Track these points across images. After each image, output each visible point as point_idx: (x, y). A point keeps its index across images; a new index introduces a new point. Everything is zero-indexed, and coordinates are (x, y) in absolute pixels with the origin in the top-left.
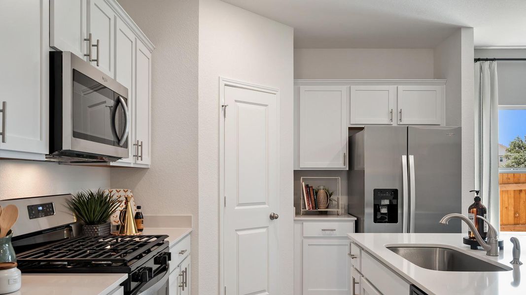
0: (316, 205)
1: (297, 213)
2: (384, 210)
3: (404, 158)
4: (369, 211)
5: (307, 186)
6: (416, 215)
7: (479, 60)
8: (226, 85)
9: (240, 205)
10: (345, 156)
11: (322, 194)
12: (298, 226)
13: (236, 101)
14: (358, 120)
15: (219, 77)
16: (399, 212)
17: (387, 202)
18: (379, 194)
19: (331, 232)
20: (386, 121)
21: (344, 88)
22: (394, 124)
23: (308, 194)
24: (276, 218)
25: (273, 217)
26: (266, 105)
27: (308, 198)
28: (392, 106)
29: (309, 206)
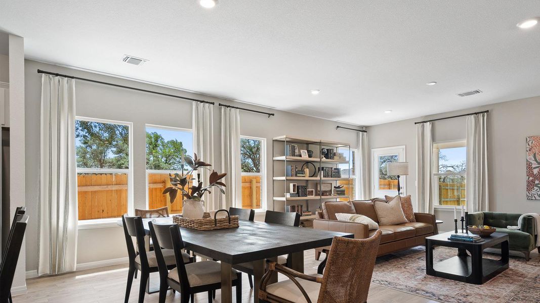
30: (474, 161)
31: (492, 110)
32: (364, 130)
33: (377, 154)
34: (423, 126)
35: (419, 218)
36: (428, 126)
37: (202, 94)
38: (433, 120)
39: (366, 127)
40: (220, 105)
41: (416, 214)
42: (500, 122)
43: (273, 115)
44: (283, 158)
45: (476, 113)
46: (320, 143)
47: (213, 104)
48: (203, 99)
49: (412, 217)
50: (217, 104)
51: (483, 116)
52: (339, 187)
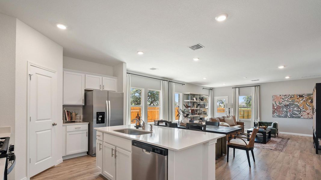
0: (71, 118)
1: (64, 123)
2: (100, 119)
3: (107, 101)
4: (95, 120)
5: (67, 111)
6: (111, 120)
7: (128, 73)
8: (31, 65)
9: (38, 120)
10: (83, 100)
11: (74, 114)
12: (64, 128)
13: (36, 73)
14: (89, 87)
15: (27, 61)
16: (105, 119)
17: (101, 116)
18: (98, 114)
19: (79, 129)
20: (98, 88)
21: (83, 75)
22: (101, 90)
23: (68, 114)
24: (56, 125)
25: (54, 125)
26: (51, 77)
27: (68, 116)
28: (101, 84)
29: (68, 119)
30: (254, 103)
31: (261, 85)
32: (211, 89)
33: (216, 98)
34: (235, 89)
35: (238, 123)
36: (237, 89)
37: (163, 78)
38: (239, 87)
39: (212, 88)
40: (169, 81)
41: (237, 122)
42: (264, 90)
43: (184, 84)
44: (189, 101)
45: (255, 86)
46: (200, 95)
47: (167, 81)
48: (164, 79)
49: (236, 123)
50: (168, 81)
51: (258, 87)
52: (204, 112)
